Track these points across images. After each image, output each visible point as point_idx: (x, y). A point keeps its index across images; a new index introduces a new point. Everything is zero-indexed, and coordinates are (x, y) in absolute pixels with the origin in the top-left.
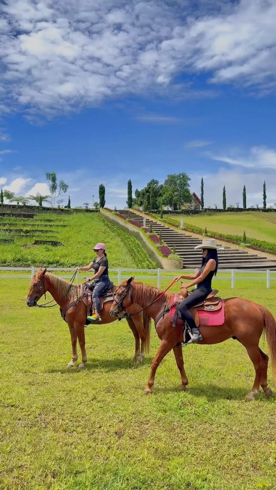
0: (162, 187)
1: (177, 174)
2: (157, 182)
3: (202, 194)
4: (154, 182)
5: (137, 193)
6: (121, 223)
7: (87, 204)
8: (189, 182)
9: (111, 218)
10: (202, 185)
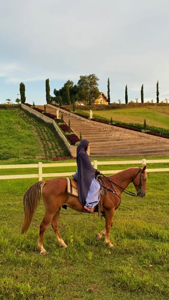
0: (75, 86)
1: (88, 75)
2: (72, 83)
3: (109, 91)
4: (69, 83)
5: (56, 92)
6: (38, 116)
7: (9, 100)
8: (97, 82)
9: (30, 112)
10: (109, 84)
